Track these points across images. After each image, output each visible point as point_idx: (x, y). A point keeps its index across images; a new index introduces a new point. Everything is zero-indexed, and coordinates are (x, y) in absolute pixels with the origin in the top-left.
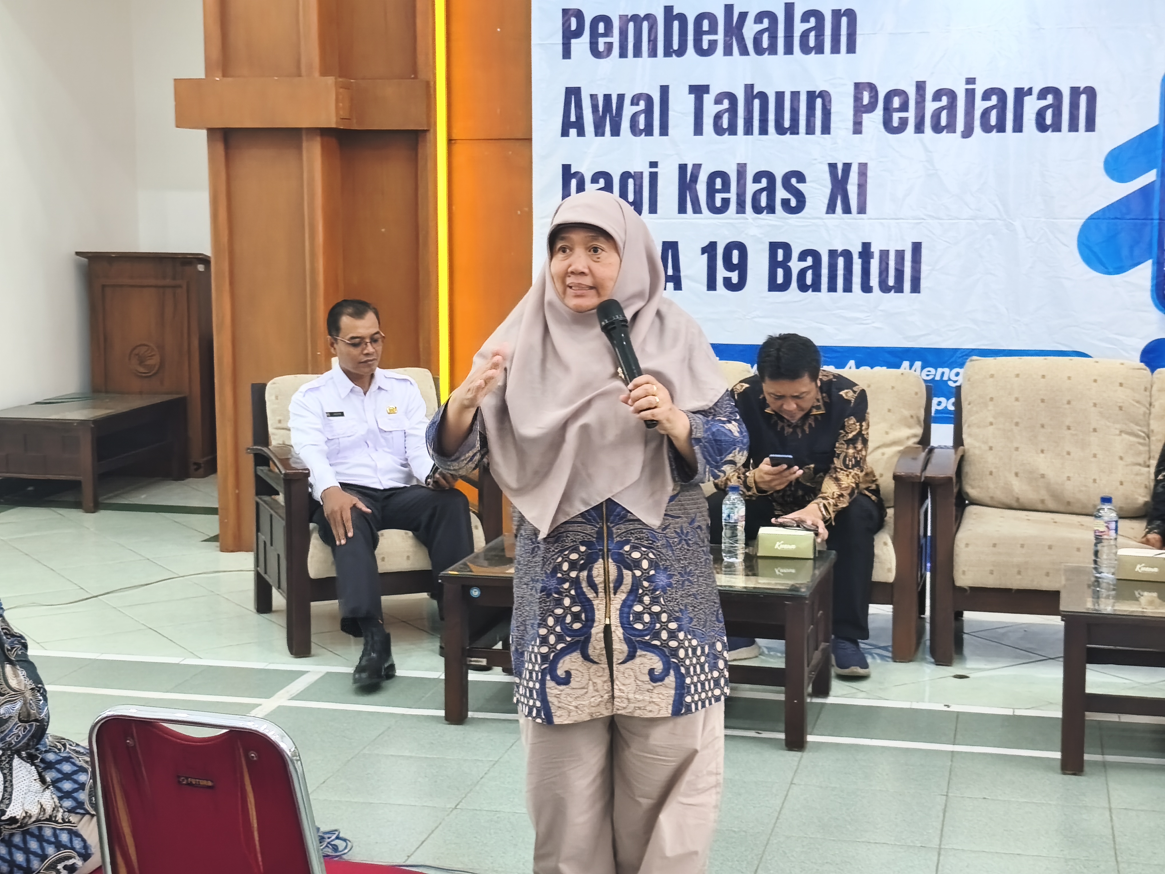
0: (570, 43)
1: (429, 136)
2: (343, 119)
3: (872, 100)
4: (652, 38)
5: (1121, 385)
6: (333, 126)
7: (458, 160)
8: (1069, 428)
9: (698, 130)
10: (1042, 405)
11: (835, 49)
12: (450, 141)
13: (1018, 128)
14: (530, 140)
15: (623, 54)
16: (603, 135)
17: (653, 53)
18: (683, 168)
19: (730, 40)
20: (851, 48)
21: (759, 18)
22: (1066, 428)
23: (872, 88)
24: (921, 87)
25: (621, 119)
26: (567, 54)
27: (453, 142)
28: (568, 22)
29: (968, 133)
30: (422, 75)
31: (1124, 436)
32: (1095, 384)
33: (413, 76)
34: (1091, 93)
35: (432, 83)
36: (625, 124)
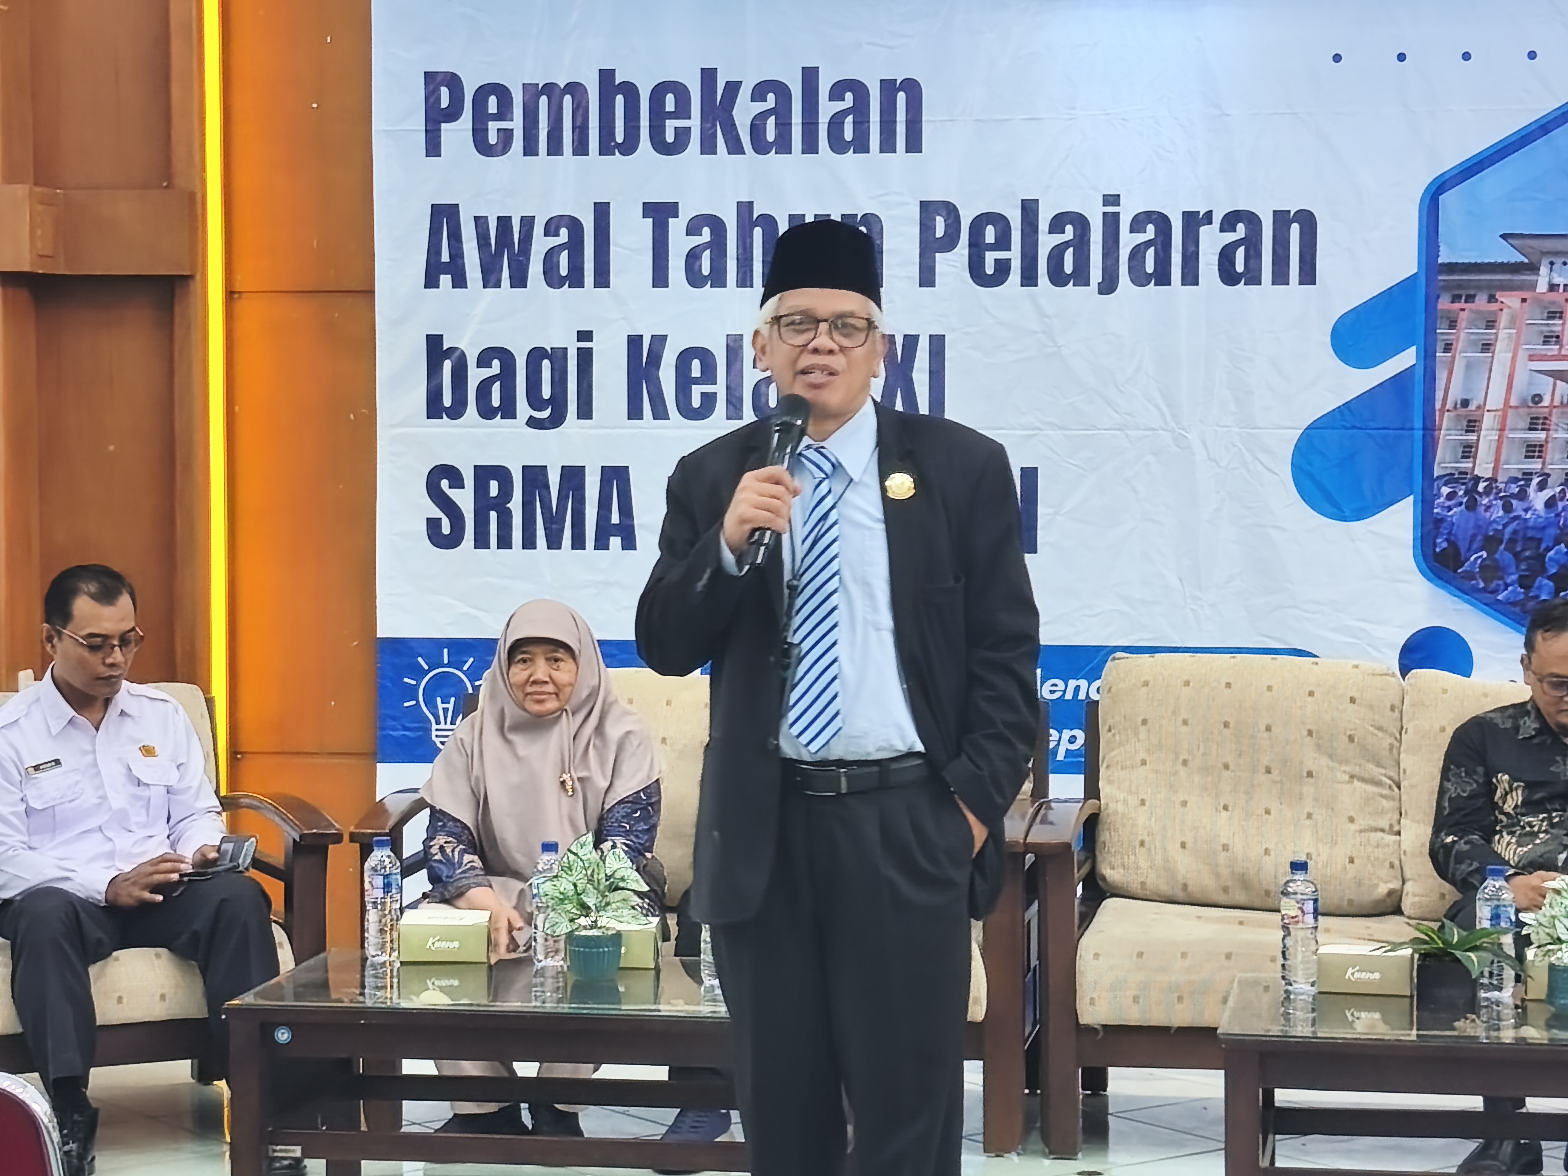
0: (440, 130)
1: (195, 285)
2: (42, 256)
3: (950, 231)
4: (579, 123)
5: (1353, 700)
6: (26, 268)
7: (247, 325)
8: (1268, 771)
9: (660, 278)
10: (1226, 731)
11: (888, 146)
12: (230, 295)
13: (1191, 277)
14: (370, 293)
15: (530, 149)
16: (498, 285)
17: (581, 148)
18: (634, 342)
19: (710, 128)
20: (914, 145)
21: (759, 93)
22: (1263, 770)
23: (951, 211)
24: (1029, 209)
25: (528, 259)
26: (433, 148)
27: (236, 296)
28: (436, 94)
29: (1108, 286)
30: (179, 181)
31: (1356, 783)
32: (1310, 699)
33: (165, 184)
34: (1307, 220)
35: (199, 196)
36: (536, 268)
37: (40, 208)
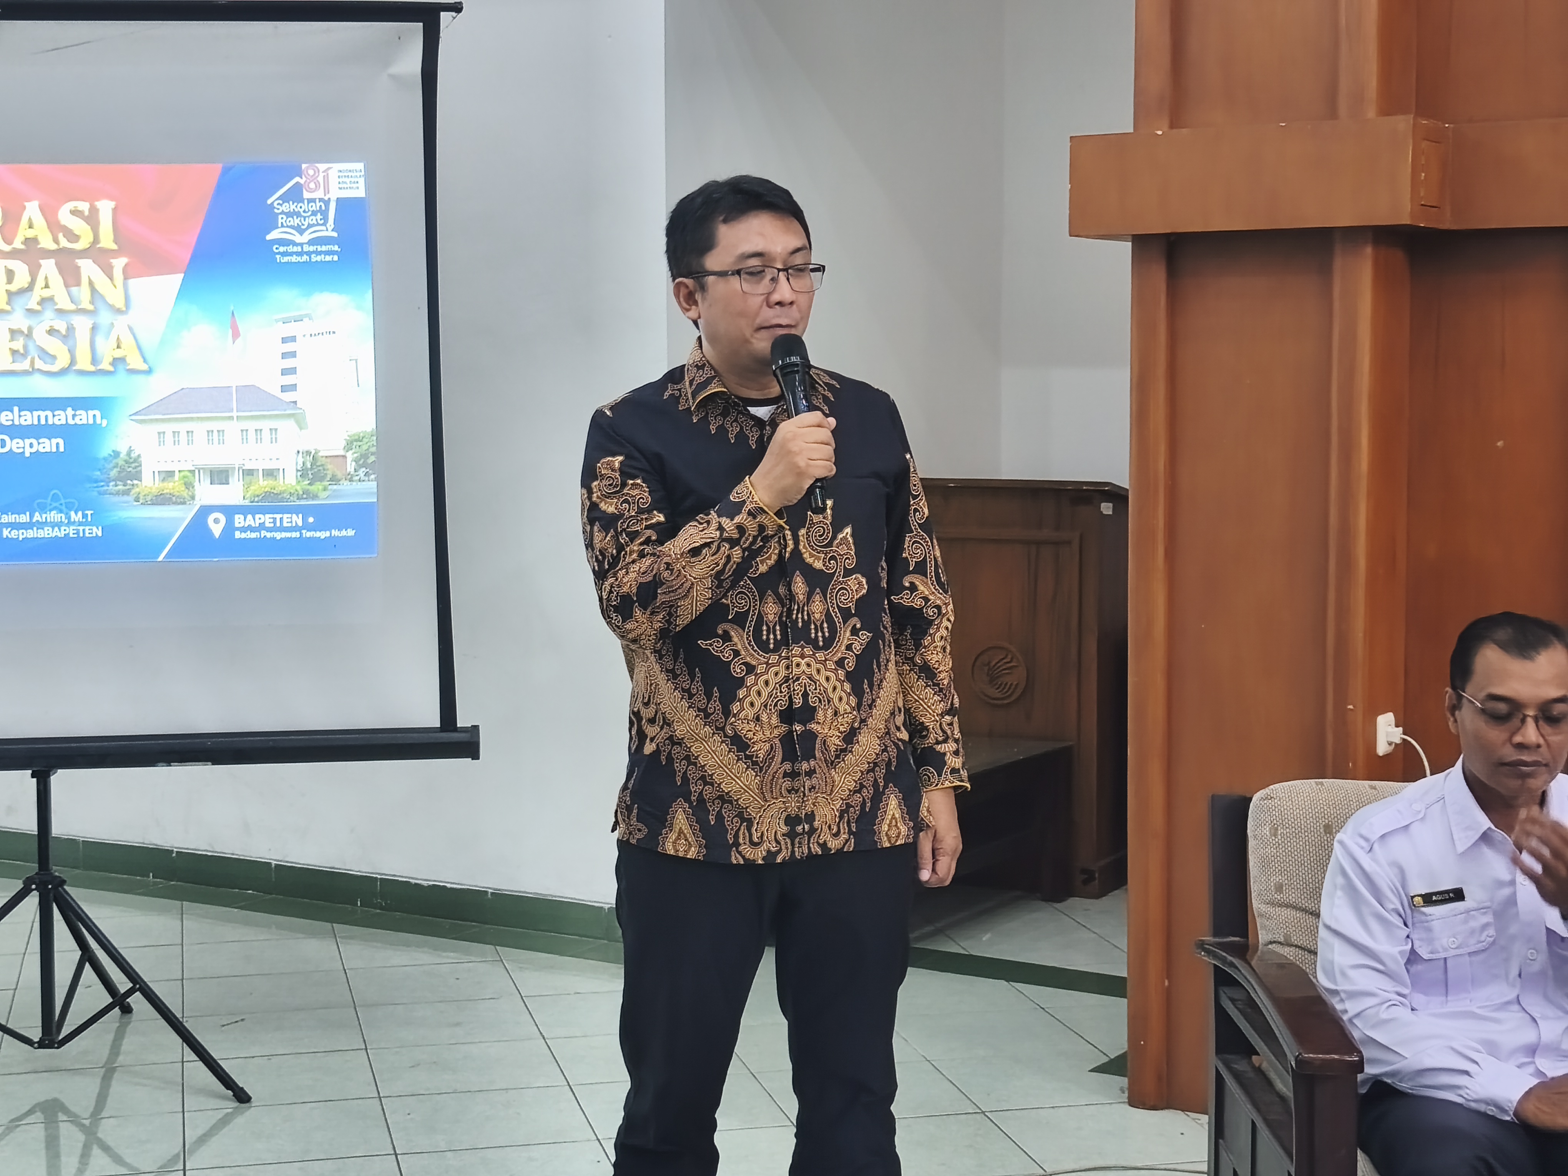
2: (1426, 206)
6: (1405, 221)
37: (1425, 144)
